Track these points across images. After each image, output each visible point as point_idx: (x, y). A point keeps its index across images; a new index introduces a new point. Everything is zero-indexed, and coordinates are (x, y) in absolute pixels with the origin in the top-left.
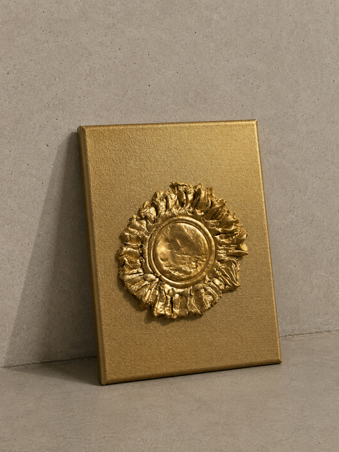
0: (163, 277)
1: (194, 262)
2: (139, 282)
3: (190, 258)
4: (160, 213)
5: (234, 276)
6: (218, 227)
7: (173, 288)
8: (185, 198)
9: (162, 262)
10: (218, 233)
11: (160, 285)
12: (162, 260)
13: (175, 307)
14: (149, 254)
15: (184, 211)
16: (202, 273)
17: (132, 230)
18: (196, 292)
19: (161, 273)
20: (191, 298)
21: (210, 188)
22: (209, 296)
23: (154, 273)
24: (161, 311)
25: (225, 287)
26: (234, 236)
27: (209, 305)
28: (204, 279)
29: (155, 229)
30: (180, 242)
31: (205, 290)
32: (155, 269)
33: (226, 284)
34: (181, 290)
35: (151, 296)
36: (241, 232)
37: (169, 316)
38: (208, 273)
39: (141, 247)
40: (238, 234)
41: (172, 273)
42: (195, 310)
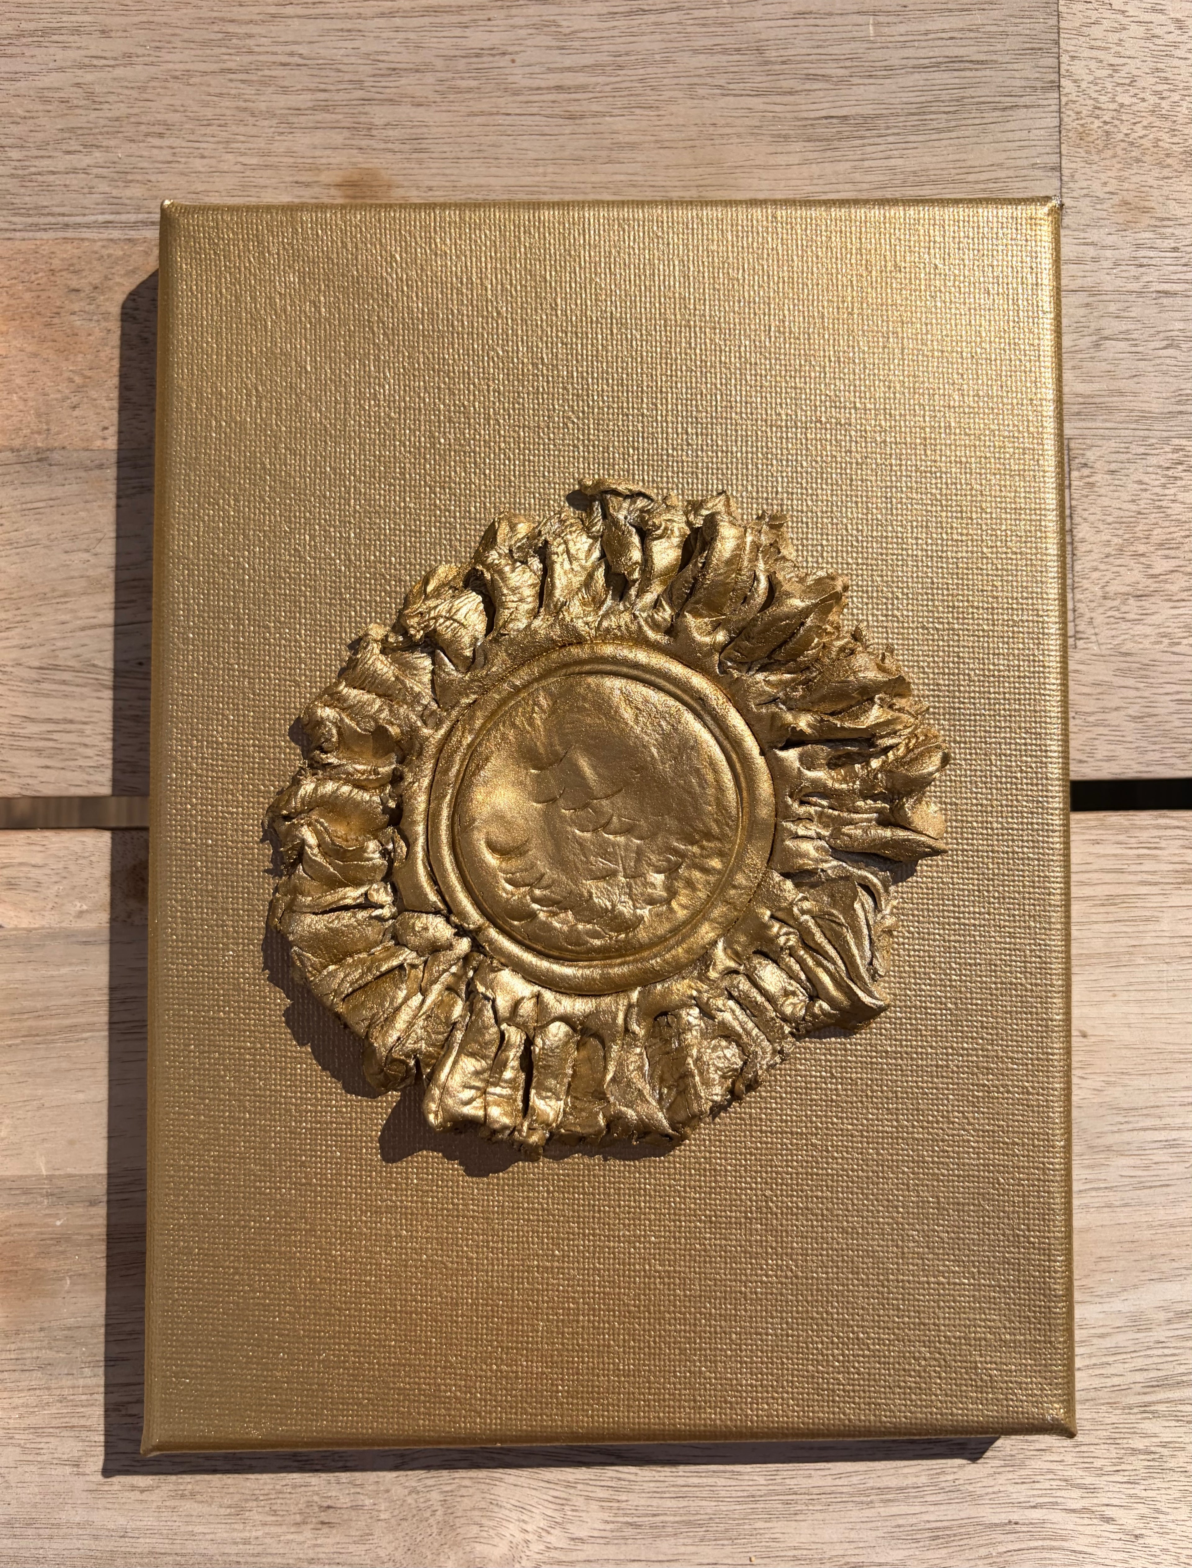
0: (493, 933)
1: (659, 872)
2: (367, 949)
3: (639, 852)
4: (506, 623)
5: (862, 957)
6: (795, 707)
7: (543, 991)
8: (636, 555)
9: (491, 860)
10: (795, 740)
11: (475, 970)
12: (492, 847)
13: (541, 1087)
14: (432, 818)
15: (626, 617)
16: (695, 928)
17: (354, 694)
18: (655, 1019)
19: (483, 912)
20: (627, 1047)
21: (773, 518)
22: (724, 1043)
23: (449, 911)
24: (468, 1102)
25: (808, 1008)
26: (876, 756)
27: (718, 1090)
28: (704, 959)
29: (474, 697)
30: (594, 767)
31: (706, 1013)
32: (452, 892)
33: (815, 992)
34: (579, 1006)
35: (421, 1022)
36: (914, 741)
37: (505, 1127)
38: (728, 929)
39: (396, 778)
40: (902, 750)
41: (542, 916)
42: (643, 1109)
